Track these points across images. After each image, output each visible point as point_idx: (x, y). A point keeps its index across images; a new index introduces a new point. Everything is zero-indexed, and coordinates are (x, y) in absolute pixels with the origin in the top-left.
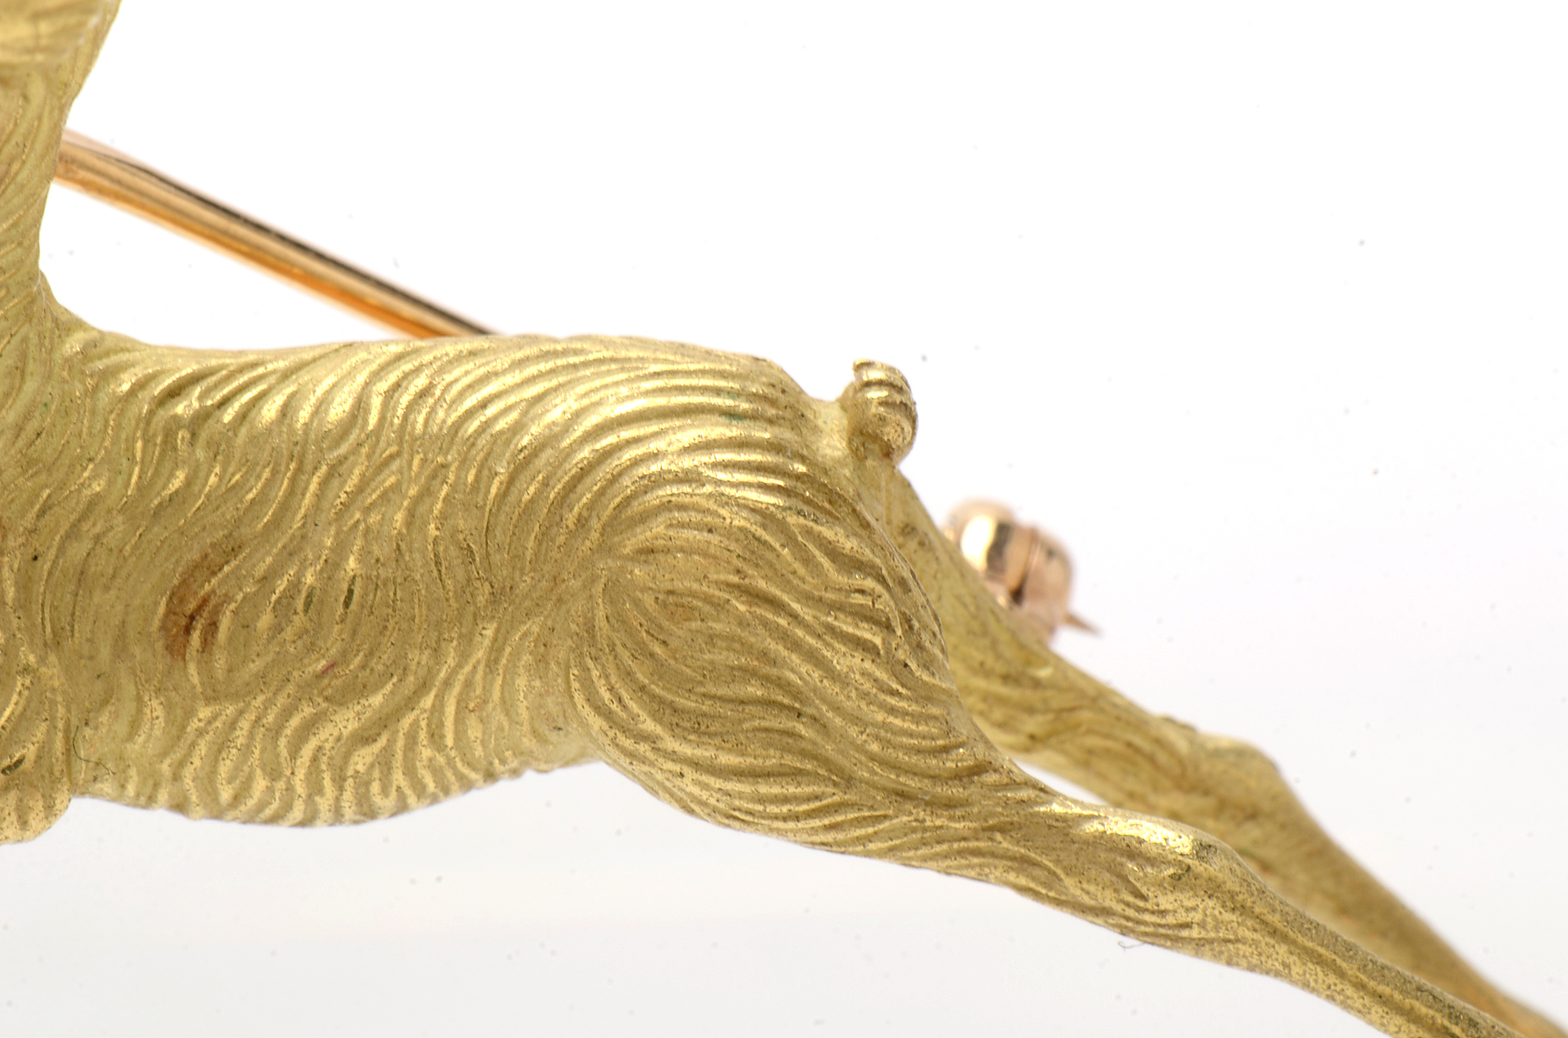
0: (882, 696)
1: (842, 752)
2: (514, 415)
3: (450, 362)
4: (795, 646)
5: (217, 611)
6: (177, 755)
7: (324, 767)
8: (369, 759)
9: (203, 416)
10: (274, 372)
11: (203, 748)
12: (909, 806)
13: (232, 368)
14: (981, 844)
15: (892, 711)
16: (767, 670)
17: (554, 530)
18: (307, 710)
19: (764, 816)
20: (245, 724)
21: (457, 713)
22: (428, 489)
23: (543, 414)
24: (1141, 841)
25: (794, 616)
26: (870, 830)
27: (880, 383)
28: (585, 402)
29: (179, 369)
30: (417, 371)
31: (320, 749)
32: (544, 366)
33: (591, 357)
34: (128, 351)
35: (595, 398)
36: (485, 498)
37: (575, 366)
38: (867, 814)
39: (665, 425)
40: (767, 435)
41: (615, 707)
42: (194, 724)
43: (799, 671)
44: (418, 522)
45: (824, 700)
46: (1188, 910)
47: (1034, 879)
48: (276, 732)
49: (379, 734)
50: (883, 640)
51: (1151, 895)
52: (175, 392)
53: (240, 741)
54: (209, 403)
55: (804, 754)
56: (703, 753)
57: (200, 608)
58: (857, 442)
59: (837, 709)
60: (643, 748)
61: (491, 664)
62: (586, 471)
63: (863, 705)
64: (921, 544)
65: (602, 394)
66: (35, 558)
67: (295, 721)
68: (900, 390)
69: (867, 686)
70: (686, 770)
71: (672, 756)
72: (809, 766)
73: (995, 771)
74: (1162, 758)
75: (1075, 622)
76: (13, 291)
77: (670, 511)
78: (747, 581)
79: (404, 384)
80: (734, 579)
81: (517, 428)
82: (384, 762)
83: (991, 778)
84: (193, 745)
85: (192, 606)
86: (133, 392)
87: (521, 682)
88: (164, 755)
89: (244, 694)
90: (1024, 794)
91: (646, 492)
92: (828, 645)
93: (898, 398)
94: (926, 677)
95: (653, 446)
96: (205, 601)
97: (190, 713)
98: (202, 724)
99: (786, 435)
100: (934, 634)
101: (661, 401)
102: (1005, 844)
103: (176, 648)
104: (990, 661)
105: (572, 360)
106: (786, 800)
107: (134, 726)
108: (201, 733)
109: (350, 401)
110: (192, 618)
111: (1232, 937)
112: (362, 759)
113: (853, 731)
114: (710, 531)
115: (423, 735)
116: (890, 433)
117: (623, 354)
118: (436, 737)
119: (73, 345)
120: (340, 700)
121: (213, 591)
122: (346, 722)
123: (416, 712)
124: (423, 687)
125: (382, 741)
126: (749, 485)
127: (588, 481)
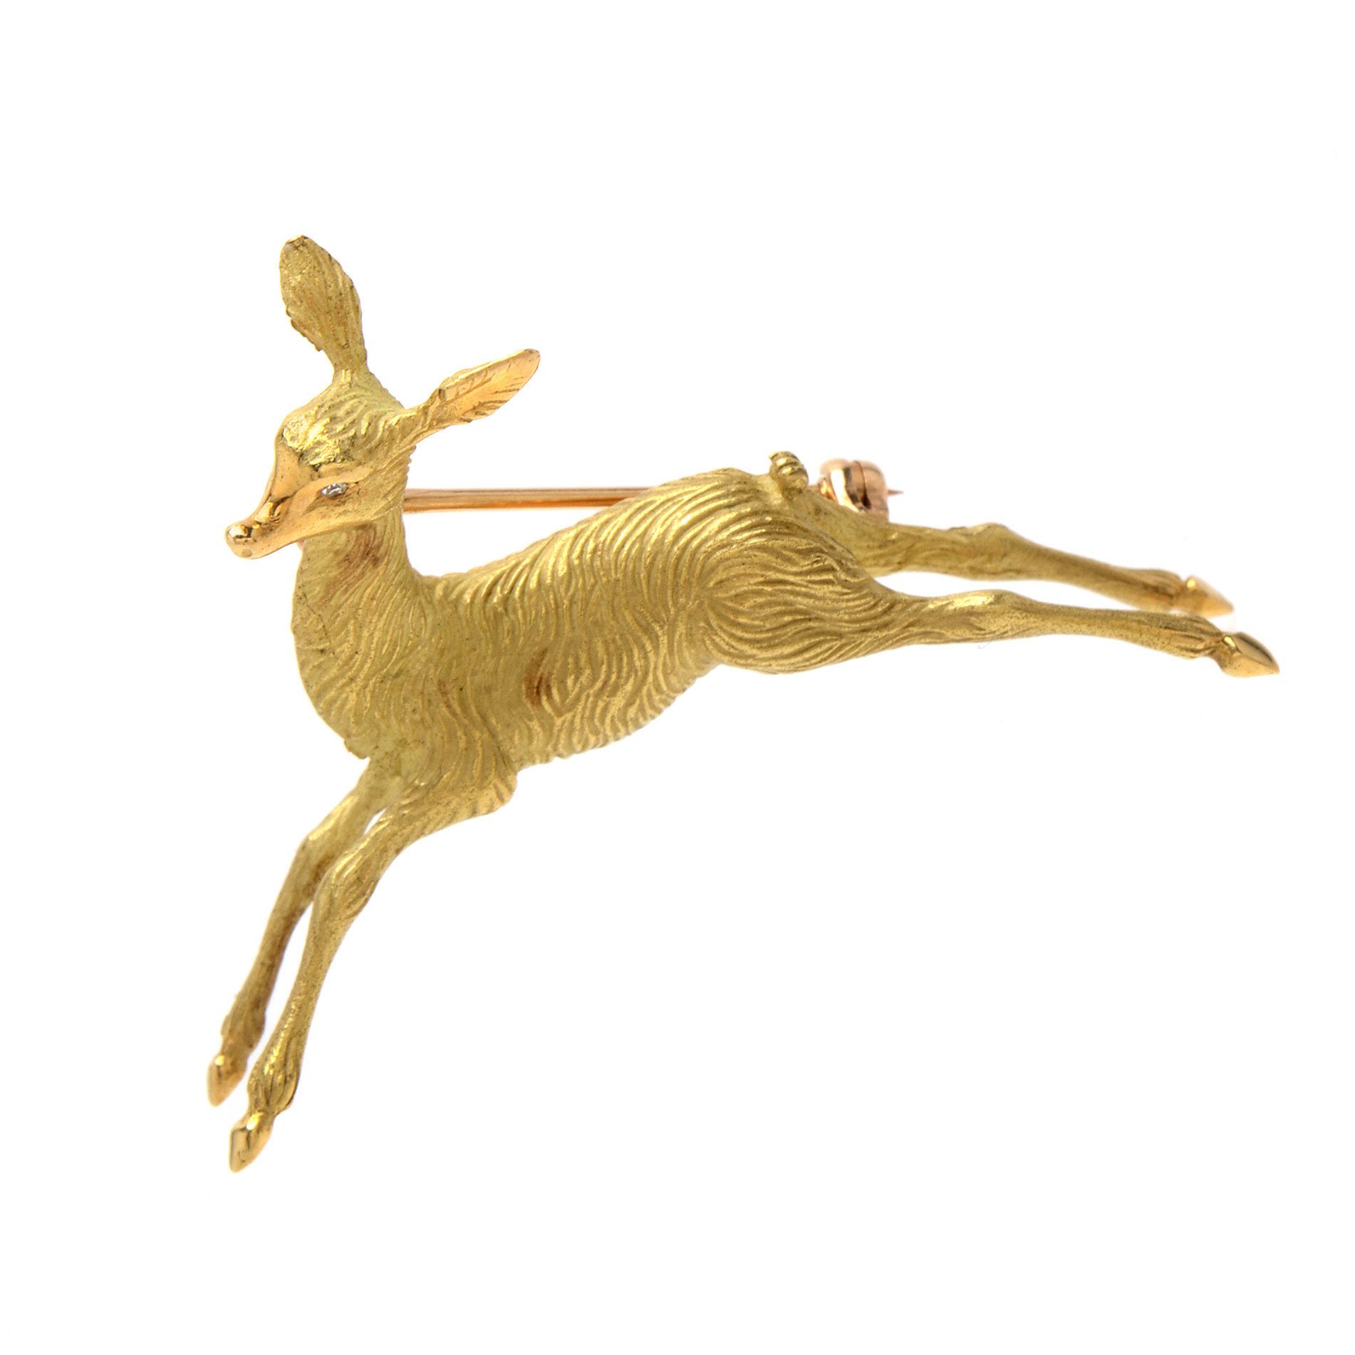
0: (842, 597)
1: (834, 625)
2: (637, 546)
3: (599, 531)
4: (798, 594)
5: (548, 681)
6: (553, 742)
7: (617, 722)
8: (635, 712)
9: (506, 600)
10: (526, 566)
11: (563, 736)
12: (870, 634)
13: (507, 571)
14: (905, 635)
15: (848, 600)
16: (790, 608)
17: (676, 589)
18: (601, 704)
19: (811, 665)
20: (577, 720)
21: (664, 677)
22: (615, 593)
23: (649, 540)
24: (973, 607)
25: (793, 584)
26: (857, 650)
27: (786, 465)
28: (665, 527)
29: (485, 582)
30: (587, 541)
31: (613, 717)
32: (640, 516)
33: (658, 503)
34: (461, 582)
35: (668, 523)
36: (642, 588)
37: (653, 511)
38: (853, 645)
39: (704, 524)
40: (749, 510)
41: (732, 650)
42: (556, 730)
43: (802, 603)
44: (616, 608)
45: (818, 609)
46: (1004, 627)
47: (932, 638)
48: (592, 717)
49: (635, 700)
50: (834, 576)
51: (986, 628)
52: (490, 593)
53: (578, 728)
54: (506, 592)
55: (818, 634)
56: (777, 652)
57: (540, 682)
58: (786, 493)
59: (825, 610)
60: (750, 661)
61: (671, 652)
62: (679, 559)
63: (835, 604)
64: (825, 514)
65: (671, 519)
66: (461, 689)
67: (598, 711)
68: (795, 464)
69: (834, 596)
70: (772, 662)
71: (764, 659)
72: (822, 638)
73: (899, 603)
74: (958, 548)
75: (892, 493)
76: (408, 587)
77: (723, 562)
78: (768, 578)
79: (585, 550)
80: (761, 579)
81: (641, 550)
82: (642, 709)
83: (899, 607)
84: (558, 736)
85: (536, 684)
86: (472, 602)
87: (686, 654)
88: (547, 744)
89: (572, 707)
90: (915, 606)
91: (709, 558)
92: (811, 588)
93: (796, 468)
94: (856, 580)
95: (704, 535)
96: (541, 679)
97: (552, 725)
98: (559, 728)
99: (756, 504)
100: (852, 560)
101: (697, 513)
102: (915, 630)
103: (536, 702)
104: (871, 544)
105: (651, 508)
106: (818, 655)
107: (531, 739)
108: (560, 731)
109: (566, 568)
110: (538, 688)
111: (1026, 629)
112: (632, 712)
113: (835, 616)
114: (743, 564)
115: (654, 692)
116: (798, 484)
117: (670, 495)
118: (659, 690)
119: (439, 591)
120: (613, 693)
121: (543, 674)
122: (619, 701)
123: (647, 686)
124: (646, 674)
125: (638, 702)
126: (751, 537)
127: (682, 562)
